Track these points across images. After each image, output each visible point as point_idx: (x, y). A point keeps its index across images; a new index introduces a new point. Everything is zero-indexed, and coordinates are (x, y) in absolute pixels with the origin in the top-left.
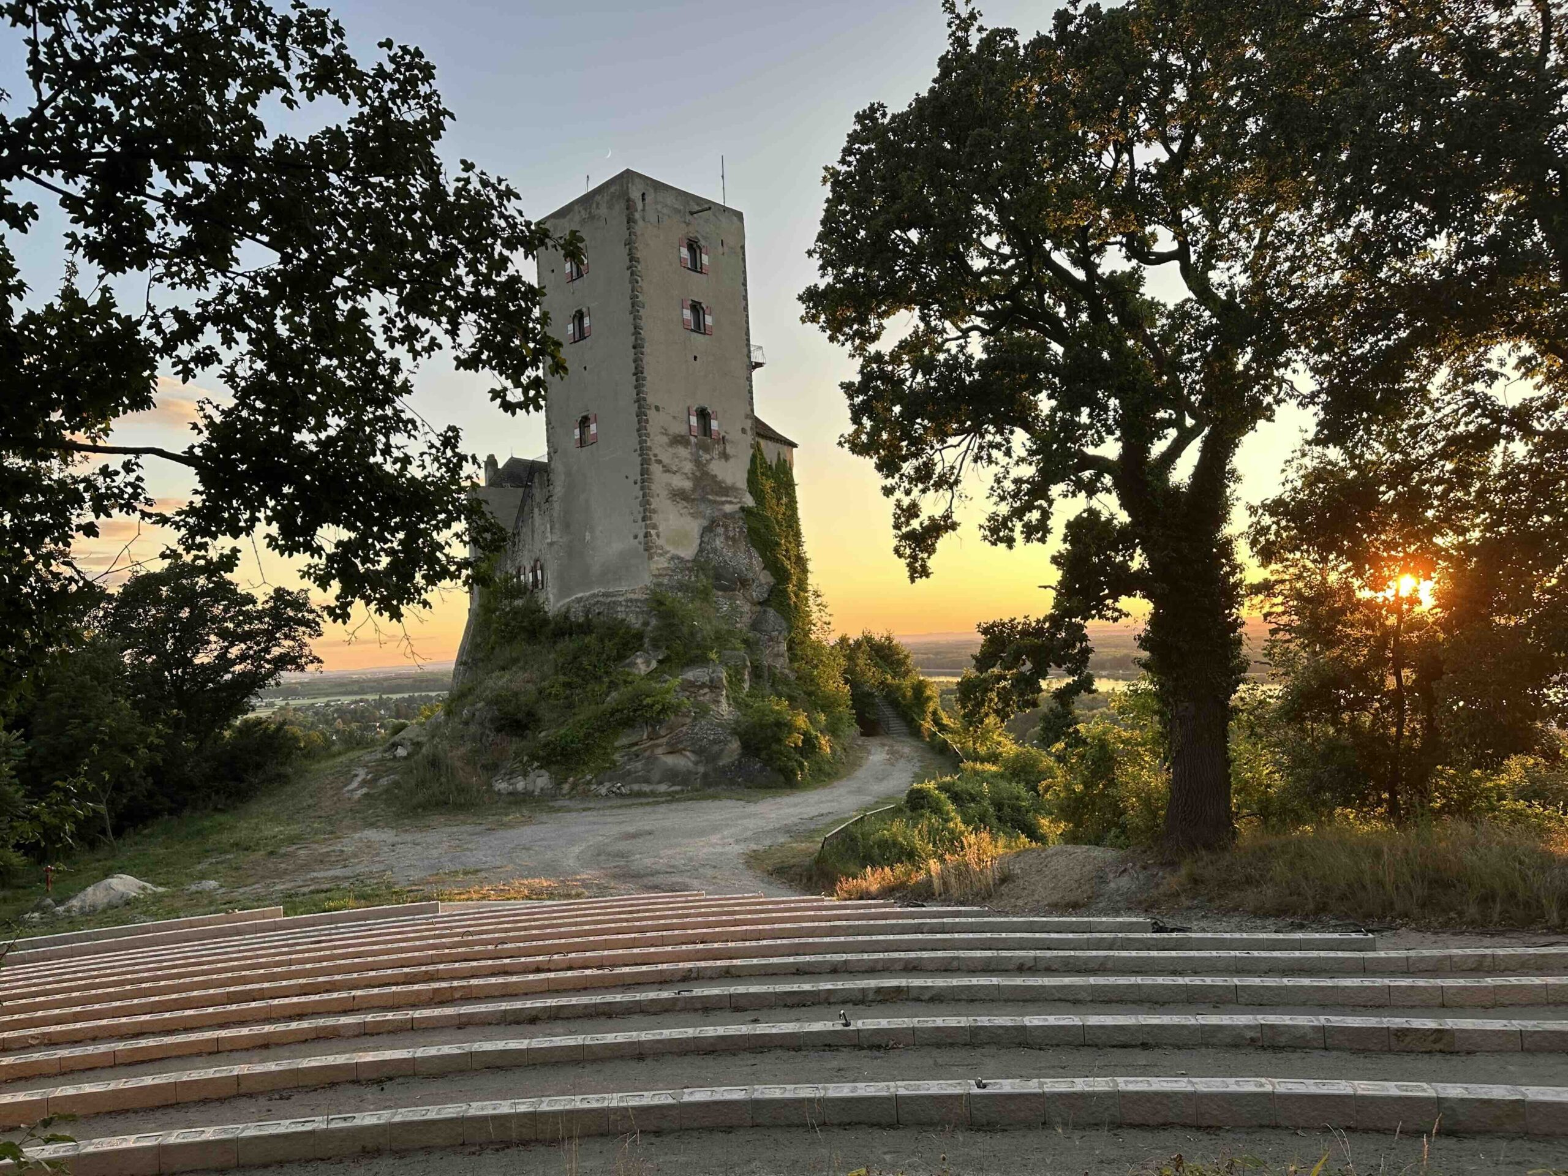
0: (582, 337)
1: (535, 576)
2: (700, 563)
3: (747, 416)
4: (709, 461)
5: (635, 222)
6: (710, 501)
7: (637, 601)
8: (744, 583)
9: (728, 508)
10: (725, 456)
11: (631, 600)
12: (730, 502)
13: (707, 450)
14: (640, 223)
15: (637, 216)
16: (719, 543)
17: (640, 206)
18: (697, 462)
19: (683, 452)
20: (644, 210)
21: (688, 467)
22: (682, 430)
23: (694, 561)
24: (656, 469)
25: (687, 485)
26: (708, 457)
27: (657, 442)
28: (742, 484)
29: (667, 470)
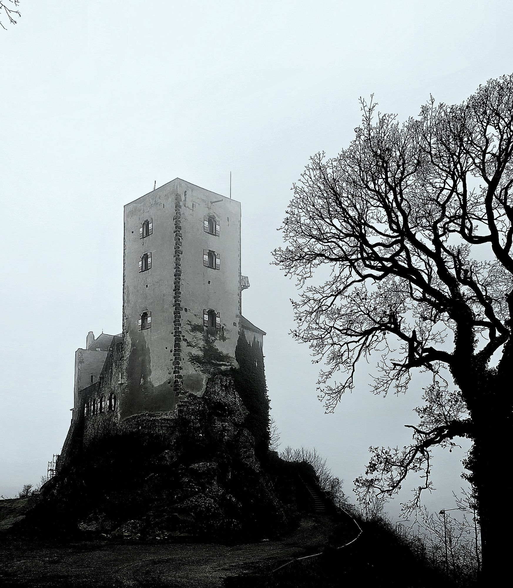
0: (147, 269)
1: (110, 402)
2: (206, 399)
3: (237, 316)
4: (213, 341)
5: (180, 207)
6: (213, 363)
7: (168, 420)
8: (231, 412)
9: (223, 368)
10: (223, 338)
11: (165, 419)
12: (225, 365)
13: (213, 335)
14: (183, 207)
15: (181, 204)
16: (217, 388)
17: (183, 198)
18: (207, 341)
19: (199, 335)
20: (185, 200)
21: (202, 343)
22: (200, 322)
23: (203, 398)
24: (183, 344)
25: (201, 354)
26: (213, 338)
27: (185, 328)
28: (232, 354)
29: (189, 345)
